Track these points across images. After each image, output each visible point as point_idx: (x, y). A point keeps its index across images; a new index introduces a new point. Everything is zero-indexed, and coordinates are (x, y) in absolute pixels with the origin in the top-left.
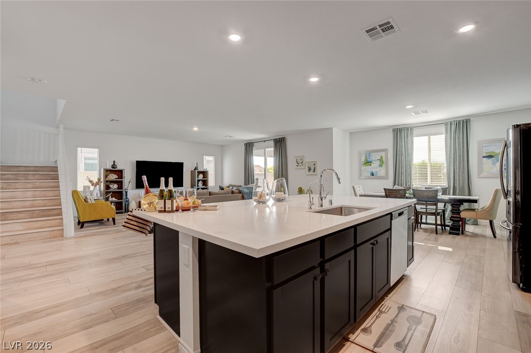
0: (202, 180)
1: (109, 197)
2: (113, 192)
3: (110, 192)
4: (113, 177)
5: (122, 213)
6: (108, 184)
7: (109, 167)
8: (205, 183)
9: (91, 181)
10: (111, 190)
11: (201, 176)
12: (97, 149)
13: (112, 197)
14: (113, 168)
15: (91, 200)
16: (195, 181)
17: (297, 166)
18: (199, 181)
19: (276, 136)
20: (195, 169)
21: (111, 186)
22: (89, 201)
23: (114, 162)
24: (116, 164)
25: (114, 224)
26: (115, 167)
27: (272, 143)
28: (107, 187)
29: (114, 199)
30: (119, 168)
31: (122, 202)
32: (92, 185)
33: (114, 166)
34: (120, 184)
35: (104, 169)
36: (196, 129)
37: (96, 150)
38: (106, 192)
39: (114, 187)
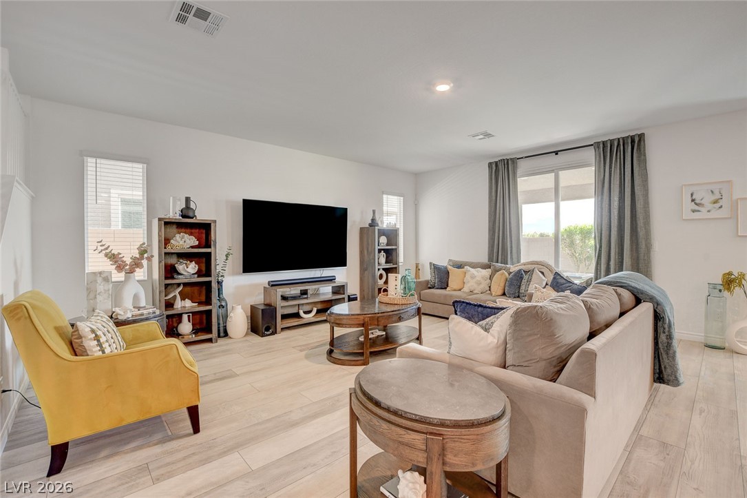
0: (385, 251)
1: (175, 296)
2: (185, 284)
3: (179, 285)
4: (185, 241)
5: (210, 340)
6: (173, 260)
7: (174, 214)
8: (390, 254)
9: (114, 258)
10: (180, 279)
11: (383, 240)
12: (140, 166)
13: (183, 299)
14: (184, 216)
15: (97, 338)
16: (372, 253)
17: (694, 211)
18: (380, 251)
19: (604, 135)
20: (371, 225)
21: (180, 267)
22: (91, 345)
23: (188, 200)
24: (192, 206)
25: (196, 429)
26: (191, 215)
27: (590, 154)
28: (170, 271)
29: (188, 304)
30: (201, 216)
31: (210, 311)
32: (120, 268)
33: (186, 212)
34: (204, 261)
35: (160, 220)
36: (443, 88)
37: (138, 169)
38: (167, 286)
39: (189, 270)
